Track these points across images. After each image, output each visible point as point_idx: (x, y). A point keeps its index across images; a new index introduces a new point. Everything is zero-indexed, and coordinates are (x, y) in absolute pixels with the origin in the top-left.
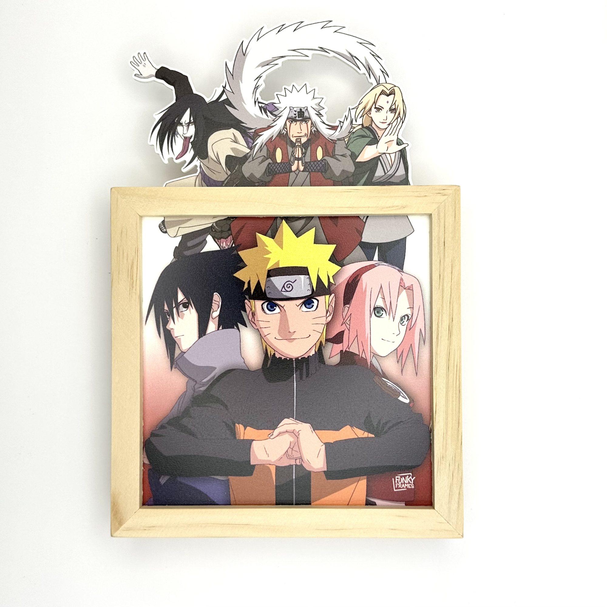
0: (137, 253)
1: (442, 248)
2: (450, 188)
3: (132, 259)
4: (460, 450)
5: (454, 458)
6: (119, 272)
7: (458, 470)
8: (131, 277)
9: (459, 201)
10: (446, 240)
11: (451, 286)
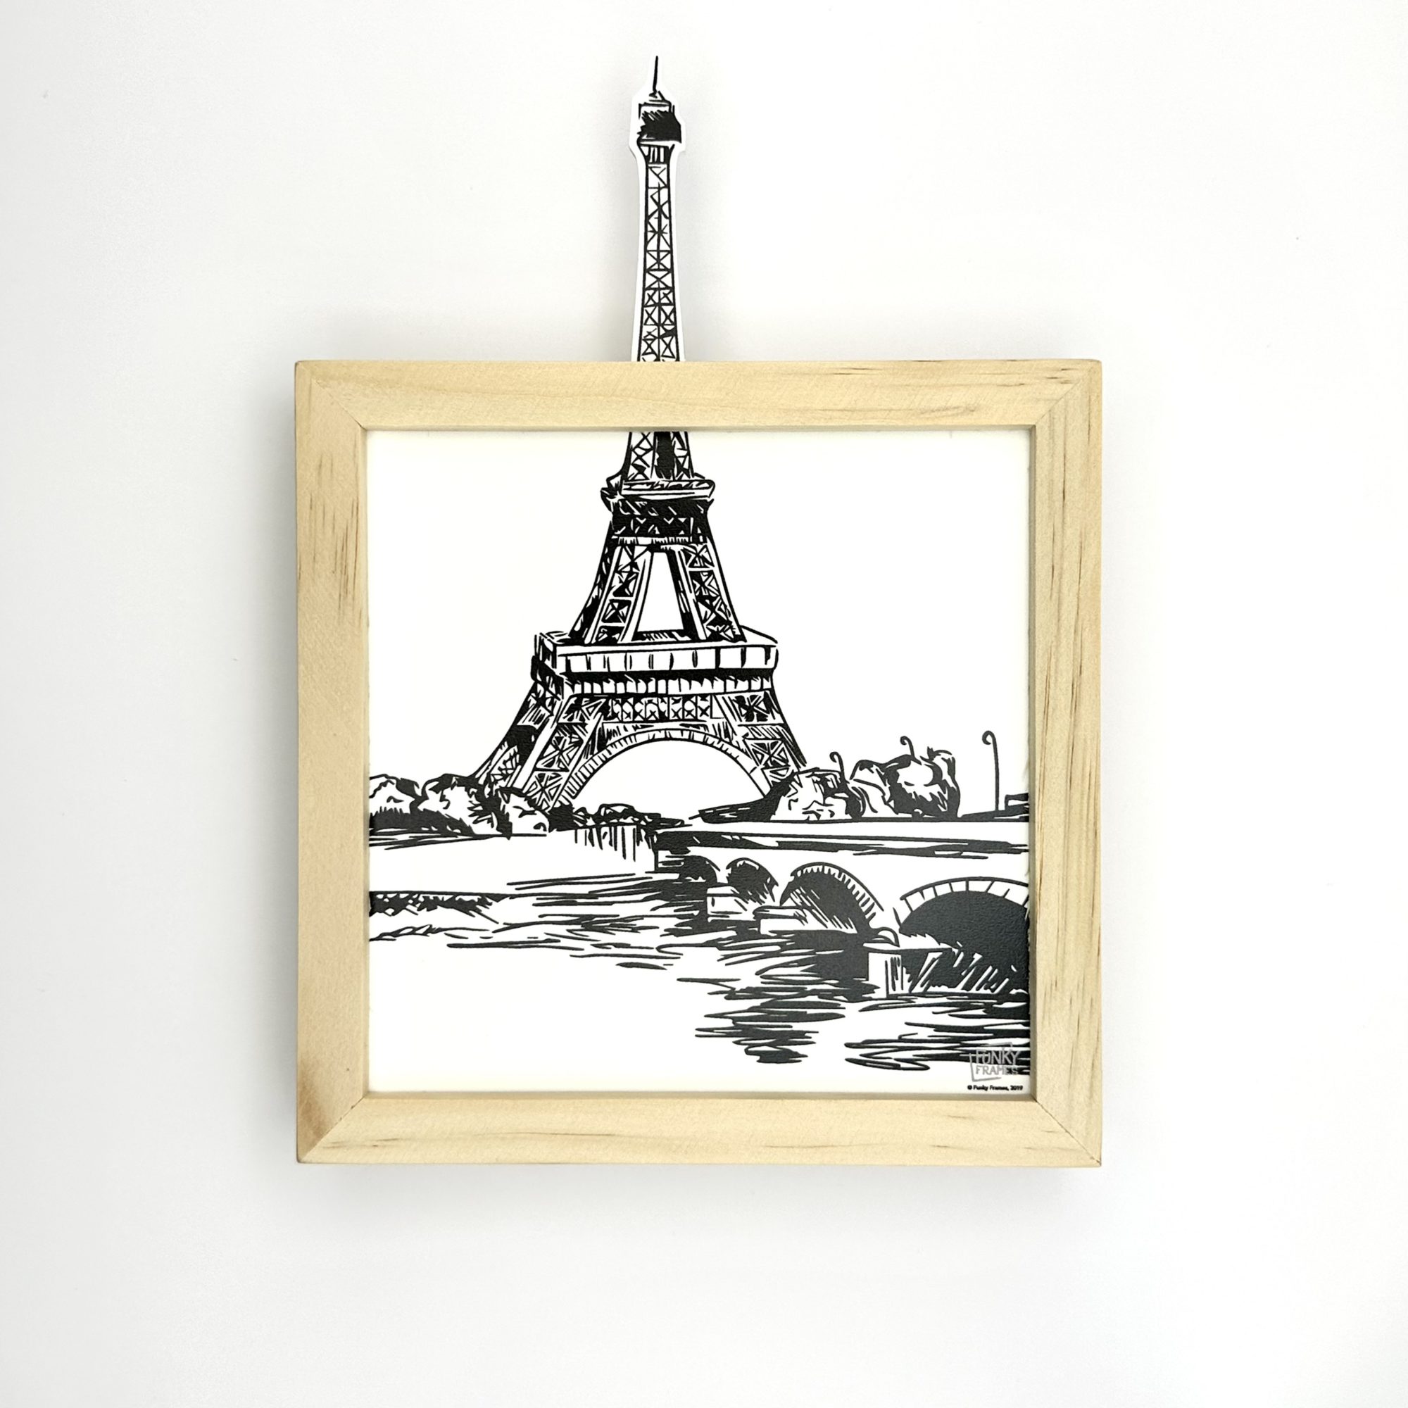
0: (355, 513)
1: (1058, 504)
2: (1078, 367)
3: (345, 527)
4: (1094, 968)
5: (1081, 985)
6: (314, 558)
7: (1091, 1013)
8: (342, 568)
9: (1098, 396)
10: (1067, 487)
11: (1078, 594)
